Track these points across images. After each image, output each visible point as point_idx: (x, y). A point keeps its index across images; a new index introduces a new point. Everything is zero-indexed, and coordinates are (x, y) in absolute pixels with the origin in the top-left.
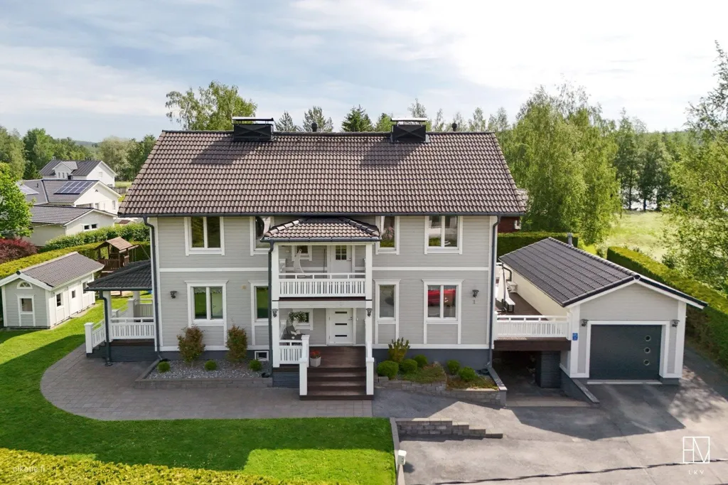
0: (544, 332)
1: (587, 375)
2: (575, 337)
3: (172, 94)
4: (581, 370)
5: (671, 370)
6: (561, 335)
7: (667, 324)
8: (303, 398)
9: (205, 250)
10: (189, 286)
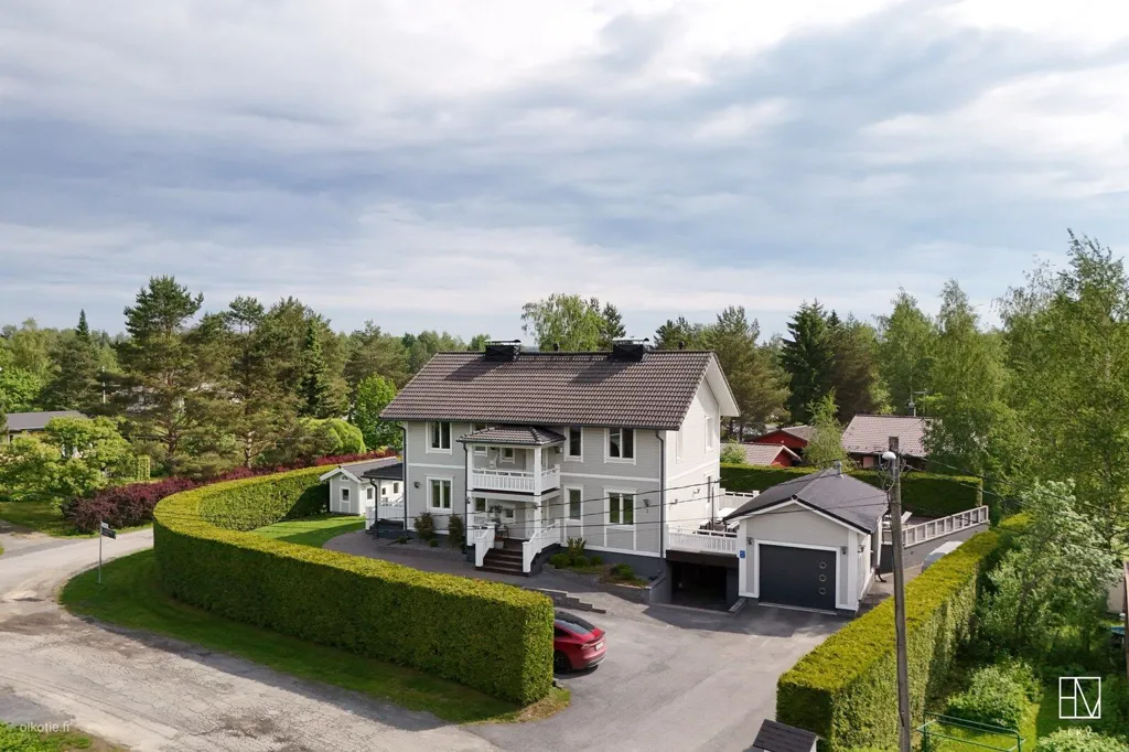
0: (714, 547)
1: (756, 595)
2: (743, 554)
3: (528, 306)
4: (750, 589)
5: (844, 601)
6: (731, 552)
7: (838, 551)
8: (478, 569)
9: (440, 450)
10: (428, 478)
